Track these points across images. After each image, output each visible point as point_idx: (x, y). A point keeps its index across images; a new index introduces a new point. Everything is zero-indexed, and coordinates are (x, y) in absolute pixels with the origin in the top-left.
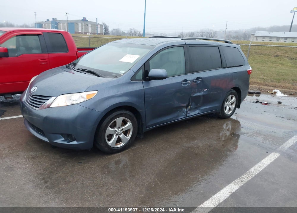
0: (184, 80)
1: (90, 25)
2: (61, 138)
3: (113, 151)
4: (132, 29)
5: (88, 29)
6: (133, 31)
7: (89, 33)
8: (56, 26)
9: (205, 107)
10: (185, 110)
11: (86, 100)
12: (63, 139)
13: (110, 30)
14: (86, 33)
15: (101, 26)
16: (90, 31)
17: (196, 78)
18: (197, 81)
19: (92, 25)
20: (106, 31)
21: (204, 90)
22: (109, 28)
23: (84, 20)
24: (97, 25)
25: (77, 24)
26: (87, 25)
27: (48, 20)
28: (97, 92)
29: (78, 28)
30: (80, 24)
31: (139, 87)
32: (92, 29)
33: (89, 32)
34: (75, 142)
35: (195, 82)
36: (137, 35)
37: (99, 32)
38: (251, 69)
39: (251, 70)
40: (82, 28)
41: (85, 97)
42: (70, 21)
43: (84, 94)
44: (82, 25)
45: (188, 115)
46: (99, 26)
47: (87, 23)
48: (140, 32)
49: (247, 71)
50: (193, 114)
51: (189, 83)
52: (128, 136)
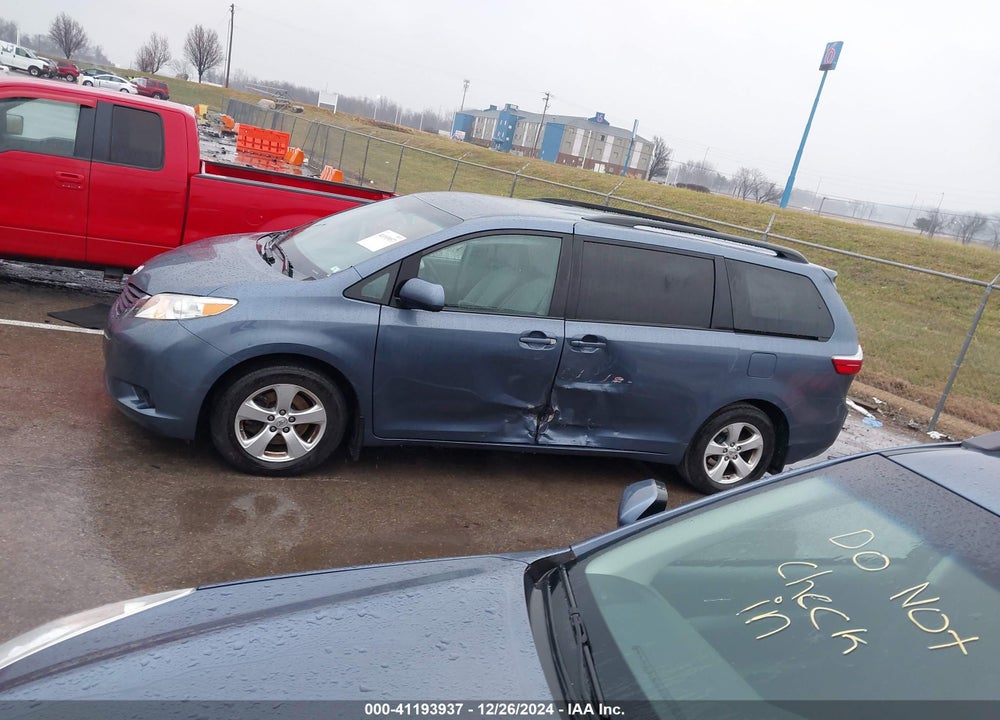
0: (533, 332)
1: (610, 140)
2: (132, 395)
3: (250, 467)
4: (748, 172)
5: (601, 151)
6: (751, 177)
7: (601, 163)
8: (510, 127)
9: (616, 434)
10: (532, 422)
11: (201, 315)
12: (137, 398)
13: (674, 163)
14: (590, 164)
15: (648, 145)
16: (606, 157)
17: (582, 337)
18: (585, 346)
19: (617, 138)
20: (657, 164)
21: (612, 379)
22: (670, 157)
23: (599, 120)
24: (633, 142)
25: (574, 128)
26: (603, 138)
27: (493, 108)
28: (234, 302)
29: (571, 144)
30: (580, 132)
31: (366, 316)
32: (614, 152)
33: (603, 161)
34: (151, 412)
35: (579, 347)
36: (762, 193)
37: (634, 165)
38: (858, 356)
39: (859, 363)
40: (584, 146)
41: (201, 308)
42: (554, 117)
43: (201, 303)
44: (585, 136)
45: (542, 439)
46: (639, 146)
47: (603, 131)
48: (773, 186)
49: (833, 361)
50: (561, 440)
51: (548, 344)
52: (311, 442)
